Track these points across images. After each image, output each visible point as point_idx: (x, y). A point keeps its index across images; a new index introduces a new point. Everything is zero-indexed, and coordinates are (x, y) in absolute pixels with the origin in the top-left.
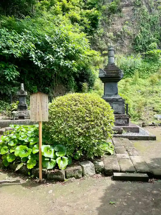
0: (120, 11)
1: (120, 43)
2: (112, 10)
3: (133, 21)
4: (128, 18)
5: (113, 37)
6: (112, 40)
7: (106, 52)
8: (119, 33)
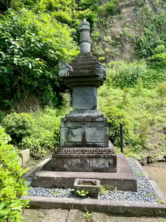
0: (119, 12)
1: (120, 48)
2: (110, 12)
3: (134, 23)
4: (129, 19)
5: (112, 41)
6: (110, 44)
7: (103, 58)
8: (118, 36)
